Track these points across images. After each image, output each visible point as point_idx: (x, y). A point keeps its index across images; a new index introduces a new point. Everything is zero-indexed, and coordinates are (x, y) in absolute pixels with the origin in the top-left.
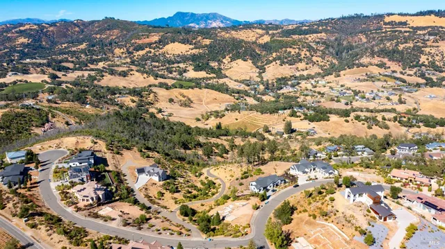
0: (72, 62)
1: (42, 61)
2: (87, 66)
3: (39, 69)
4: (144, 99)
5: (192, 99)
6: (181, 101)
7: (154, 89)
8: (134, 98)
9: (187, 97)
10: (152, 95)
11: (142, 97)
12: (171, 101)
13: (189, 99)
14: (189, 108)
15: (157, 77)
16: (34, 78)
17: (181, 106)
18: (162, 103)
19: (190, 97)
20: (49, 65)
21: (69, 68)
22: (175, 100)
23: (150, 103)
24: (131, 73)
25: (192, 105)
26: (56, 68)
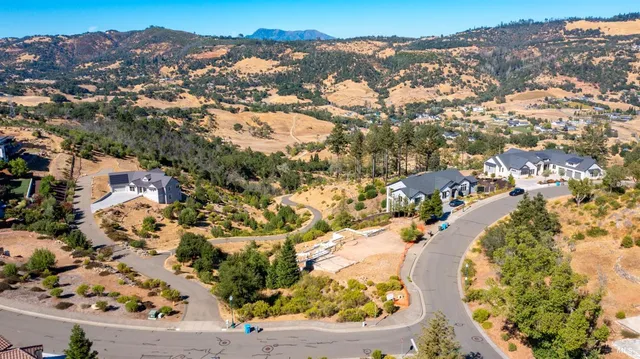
0: (95, 84)
1: (47, 82)
2: (116, 88)
3: (40, 91)
4: (194, 124)
5: (273, 127)
6: (254, 128)
7: (212, 111)
8: (176, 121)
9: (265, 124)
10: (206, 118)
11: (190, 119)
12: (238, 127)
13: (268, 128)
14: (267, 140)
15: (221, 100)
16: (29, 101)
17: (254, 135)
18: (223, 131)
19: (269, 124)
20: (56, 86)
21: (87, 91)
22: (245, 127)
23: (202, 129)
24: (182, 95)
25: (272, 135)
26: (67, 90)
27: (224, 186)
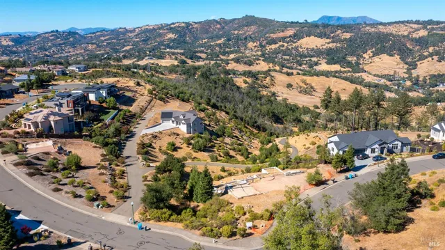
0: (206, 53)
1: (179, 51)
2: (218, 56)
3: (173, 57)
4: (259, 82)
5: (315, 87)
6: (301, 87)
7: (273, 74)
8: (247, 79)
9: (310, 84)
10: (268, 78)
11: (257, 79)
12: (289, 86)
13: (312, 87)
14: (309, 96)
15: (283, 67)
16: (167, 62)
17: (300, 92)
18: (278, 88)
19: (313, 85)
20: (183, 54)
21: (200, 58)
22: (295, 85)
23: (264, 86)
24: (257, 62)
25: (314, 93)
26: (189, 57)
27: (253, 126)
